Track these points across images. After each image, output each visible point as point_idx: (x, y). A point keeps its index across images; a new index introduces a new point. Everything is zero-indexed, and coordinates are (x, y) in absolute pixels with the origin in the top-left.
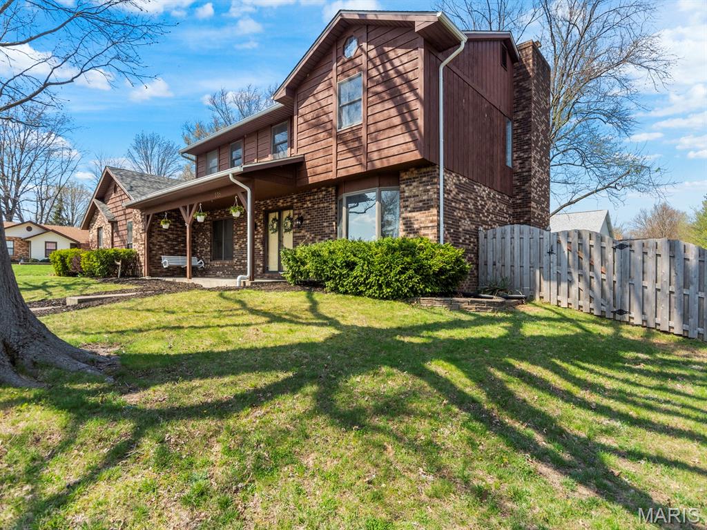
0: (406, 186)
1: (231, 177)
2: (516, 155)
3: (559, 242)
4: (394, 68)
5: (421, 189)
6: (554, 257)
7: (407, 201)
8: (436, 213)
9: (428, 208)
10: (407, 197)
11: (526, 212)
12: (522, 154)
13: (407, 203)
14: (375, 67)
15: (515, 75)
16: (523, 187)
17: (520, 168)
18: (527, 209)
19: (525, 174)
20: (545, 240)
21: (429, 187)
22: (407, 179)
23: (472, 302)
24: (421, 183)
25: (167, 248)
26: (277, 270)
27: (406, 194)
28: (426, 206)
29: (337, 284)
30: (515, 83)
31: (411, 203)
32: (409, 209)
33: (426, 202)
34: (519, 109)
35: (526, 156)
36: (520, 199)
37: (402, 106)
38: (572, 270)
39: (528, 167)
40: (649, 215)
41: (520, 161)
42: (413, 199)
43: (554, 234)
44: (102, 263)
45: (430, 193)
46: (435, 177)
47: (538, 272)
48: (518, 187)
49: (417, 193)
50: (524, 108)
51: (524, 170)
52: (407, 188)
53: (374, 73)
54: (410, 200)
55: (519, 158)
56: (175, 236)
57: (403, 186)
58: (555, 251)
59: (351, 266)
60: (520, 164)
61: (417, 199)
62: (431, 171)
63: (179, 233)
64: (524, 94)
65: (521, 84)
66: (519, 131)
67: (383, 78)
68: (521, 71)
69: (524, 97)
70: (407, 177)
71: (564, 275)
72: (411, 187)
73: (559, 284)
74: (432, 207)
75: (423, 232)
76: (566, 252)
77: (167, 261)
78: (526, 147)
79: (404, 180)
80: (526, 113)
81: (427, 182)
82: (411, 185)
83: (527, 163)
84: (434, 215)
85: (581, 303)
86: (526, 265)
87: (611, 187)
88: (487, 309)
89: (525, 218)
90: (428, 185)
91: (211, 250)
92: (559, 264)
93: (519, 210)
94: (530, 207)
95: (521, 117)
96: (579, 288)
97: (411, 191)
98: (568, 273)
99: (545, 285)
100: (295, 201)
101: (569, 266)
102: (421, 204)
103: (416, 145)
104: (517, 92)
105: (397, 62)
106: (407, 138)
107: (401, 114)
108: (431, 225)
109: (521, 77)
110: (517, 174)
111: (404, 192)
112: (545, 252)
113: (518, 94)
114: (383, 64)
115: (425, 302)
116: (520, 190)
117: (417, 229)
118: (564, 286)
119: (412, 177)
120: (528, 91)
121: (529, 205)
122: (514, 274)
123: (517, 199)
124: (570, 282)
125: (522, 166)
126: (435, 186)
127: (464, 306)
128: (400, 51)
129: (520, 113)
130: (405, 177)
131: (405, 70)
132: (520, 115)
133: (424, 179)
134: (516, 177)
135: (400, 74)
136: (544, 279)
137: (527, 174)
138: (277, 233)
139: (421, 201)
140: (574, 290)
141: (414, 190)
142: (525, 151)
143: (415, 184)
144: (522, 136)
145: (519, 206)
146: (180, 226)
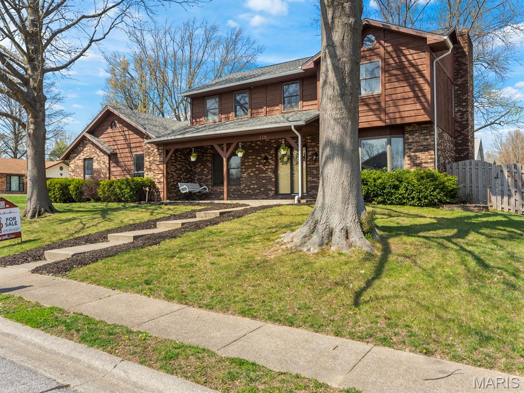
0: (410, 135)
1: (293, 127)
2: (457, 109)
3: (502, 171)
4: (408, 60)
5: (421, 138)
6: (498, 181)
7: (411, 145)
8: (433, 153)
9: (428, 150)
10: (410, 142)
11: (465, 149)
12: (461, 109)
13: (411, 147)
14: (392, 58)
15: (455, 53)
16: (463, 132)
17: (460, 118)
18: (466, 147)
19: (464, 123)
20: (493, 170)
21: (427, 137)
22: (410, 131)
23: (475, 206)
24: (421, 134)
25: (176, 176)
26: (290, 193)
27: (410, 141)
28: (426, 149)
29: (385, 199)
30: (455, 59)
31: (414, 147)
32: (412, 150)
33: (426, 146)
34: (459, 77)
35: (464, 110)
36: (460, 140)
37: (414, 86)
38: (511, 188)
39: (466, 118)
40: (504, 141)
41: (460, 113)
42: (415, 144)
43: (498, 166)
44: (132, 189)
45: (429, 141)
46: (432, 131)
47: (489, 190)
48: (459, 132)
49: (418, 140)
50: (462, 77)
51: (463, 120)
52: (410, 137)
53: (391, 61)
54: (413, 144)
55: (459, 111)
56: (180, 166)
57: (407, 135)
58: (499, 177)
59: (396, 187)
60: (460, 115)
61: (419, 144)
62: (430, 127)
63: (183, 163)
64: (462, 67)
65: (459, 59)
66: (459, 92)
67: (398, 66)
68: (459, 50)
69: (462, 69)
70: (410, 129)
71: (506, 192)
72: (414, 136)
73: (502, 197)
74: (431, 149)
75: (424, 165)
76: (507, 177)
77: (184, 188)
78: (464, 104)
79: (408, 131)
80: (464, 80)
81: (427, 133)
82: (414, 135)
83: (465, 115)
84: (432, 155)
85: (517, 208)
86: (480, 186)
87: (497, 123)
88: (482, 210)
89: (465, 154)
90: (427, 136)
91: (212, 178)
92: (502, 185)
93: (460, 148)
94: (468, 146)
95: (460, 83)
96: (516, 200)
97: (413, 139)
98: (508, 190)
99: (493, 198)
100: (309, 141)
101: (509, 186)
102: (422, 148)
103: (425, 111)
104: (457, 65)
105: (410, 57)
106: (418, 106)
107: (413, 91)
108: (430, 161)
109: (460, 55)
110: (458, 122)
111: (408, 139)
112: (493, 178)
113: (457, 66)
114: (398, 56)
115: (446, 207)
116: (460, 134)
117: (419, 164)
118: (506, 198)
119: (414, 129)
120: (465, 65)
121: (468, 144)
122: (472, 192)
123: (458, 140)
124: (510, 196)
125: (462, 116)
126: (432, 136)
127: (471, 208)
128: (412, 51)
129: (460, 79)
130: (408, 130)
131: (417, 63)
132: (460, 81)
133: (424, 132)
134: (458, 125)
135: (413, 65)
136: (493, 195)
137: (465, 122)
138: (289, 164)
139: (422, 146)
140: (512, 200)
141: (416, 138)
142: (463, 107)
143: (416, 134)
144: (461, 96)
145: (460, 145)
146: (184, 158)
